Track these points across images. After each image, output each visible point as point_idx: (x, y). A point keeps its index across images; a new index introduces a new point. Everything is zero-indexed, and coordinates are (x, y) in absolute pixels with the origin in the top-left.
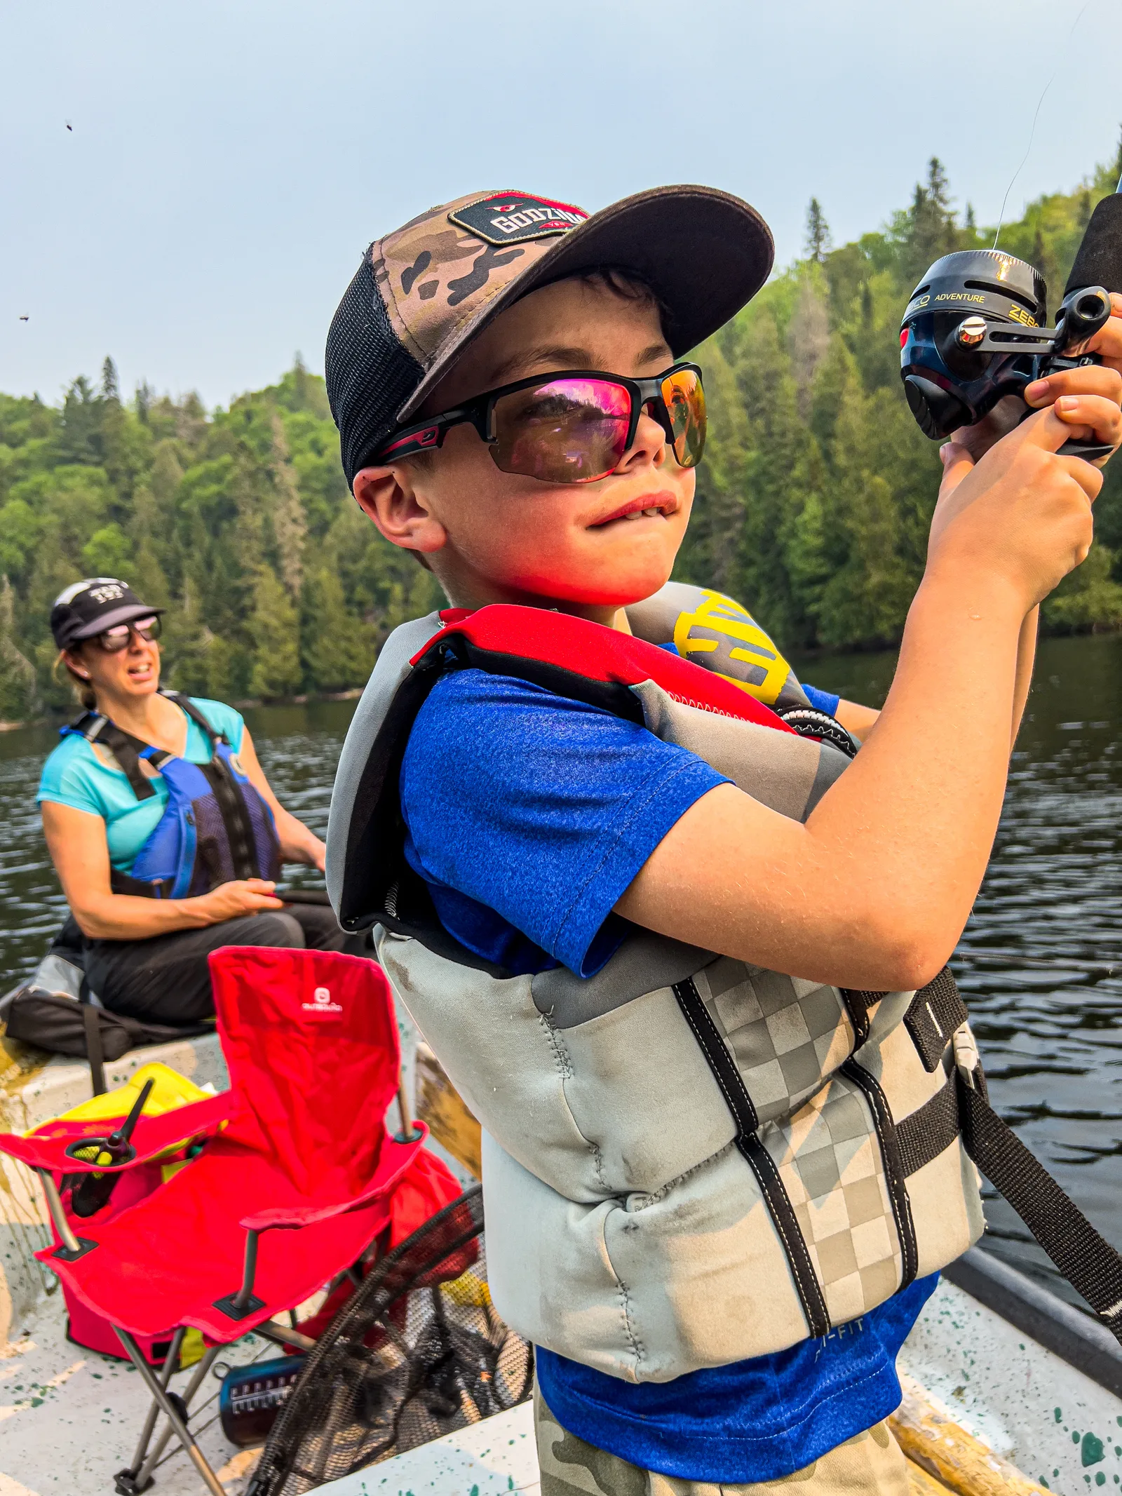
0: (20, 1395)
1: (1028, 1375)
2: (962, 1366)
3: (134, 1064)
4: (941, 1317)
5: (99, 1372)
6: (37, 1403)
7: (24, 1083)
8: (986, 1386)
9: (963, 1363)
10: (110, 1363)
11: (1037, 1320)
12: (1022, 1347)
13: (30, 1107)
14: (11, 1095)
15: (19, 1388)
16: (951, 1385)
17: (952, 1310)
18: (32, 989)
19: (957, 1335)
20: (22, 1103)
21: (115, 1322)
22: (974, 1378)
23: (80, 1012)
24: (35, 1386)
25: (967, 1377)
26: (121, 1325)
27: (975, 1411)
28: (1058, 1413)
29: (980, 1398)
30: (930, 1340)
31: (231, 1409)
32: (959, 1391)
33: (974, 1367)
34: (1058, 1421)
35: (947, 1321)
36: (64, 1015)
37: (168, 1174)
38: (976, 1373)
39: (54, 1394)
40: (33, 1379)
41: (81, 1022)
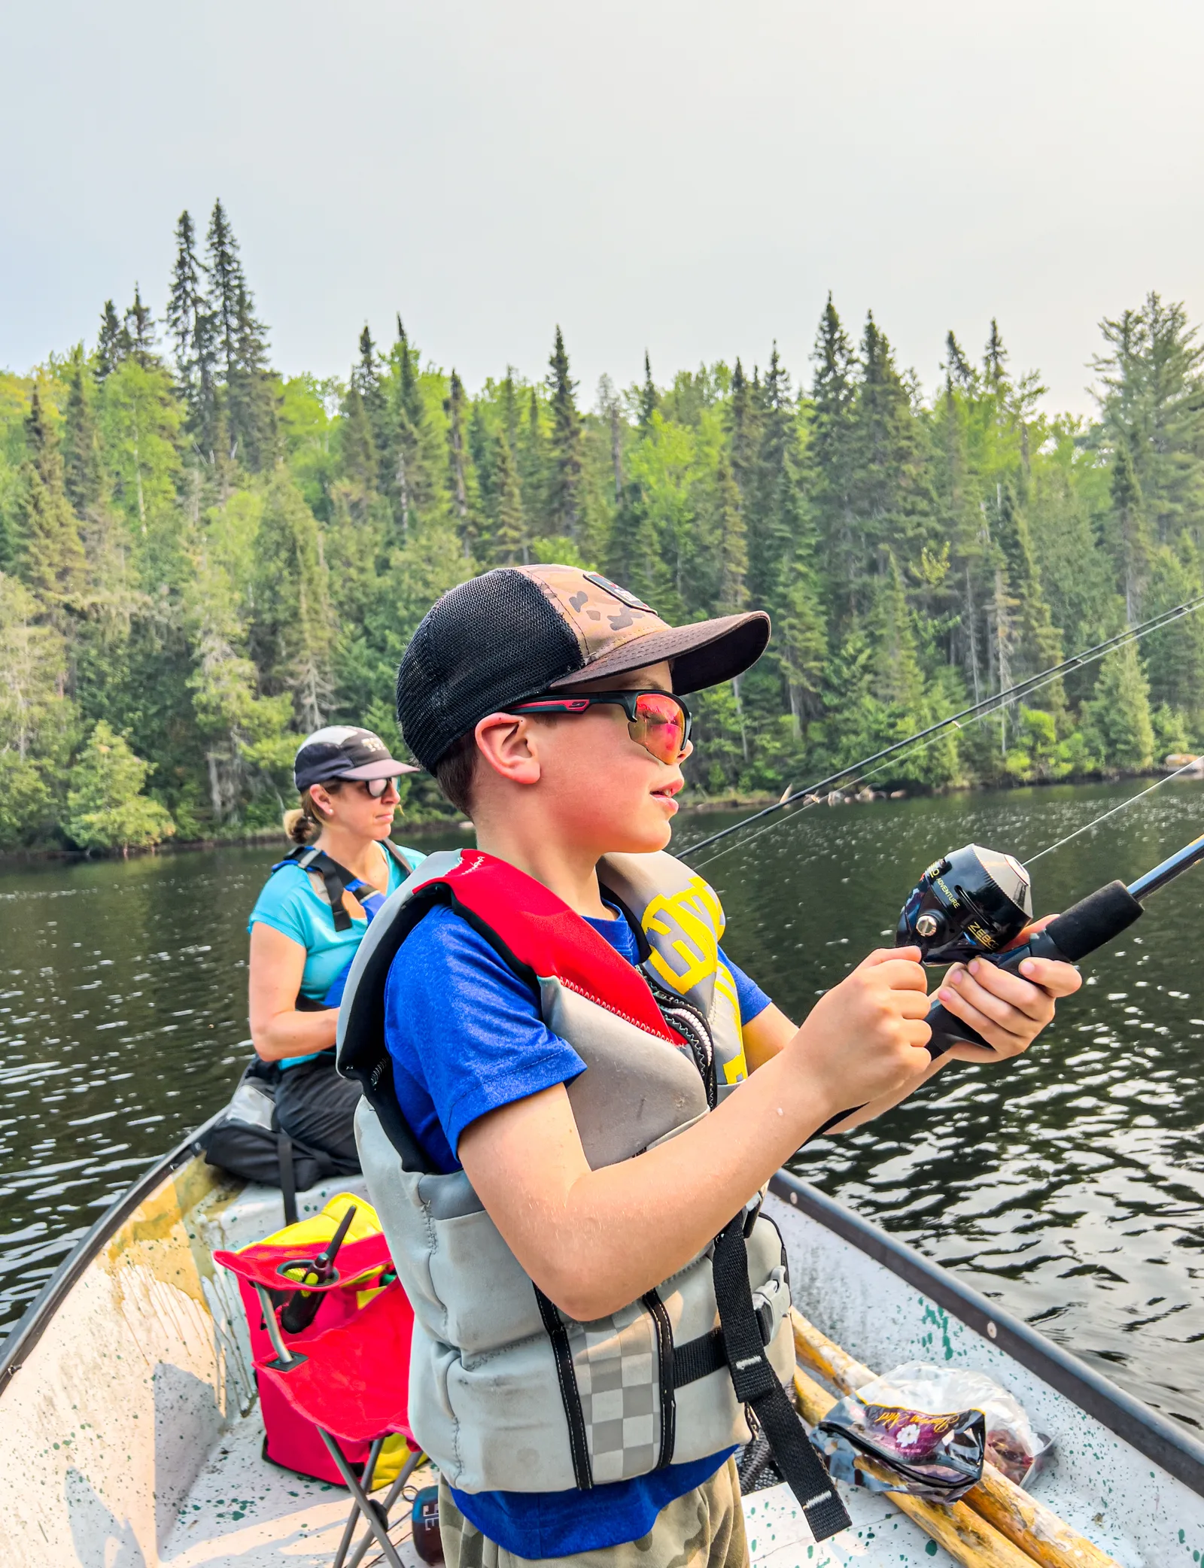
0: (222, 1509)
1: (1157, 1500)
2: (1102, 1494)
3: (323, 1195)
4: (1084, 1449)
5: (295, 1491)
6: (237, 1516)
7: (222, 1209)
8: (1121, 1511)
9: (1102, 1492)
10: (305, 1483)
11: (1164, 1448)
12: (1152, 1475)
13: (228, 1233)
14: (211, 1221)
15: (221, 1502)
16: (1092, 1512)
17: (1094, 1443)
18: (229, 1117)
19: (1099, 1464)
20: (220, 1228)
21: (321, 1426)
22: (1111, 1506)
23: (275, 1142)
24: (234, 1500)
25: (1106, 1505)
26: (326, 1427)
27: (1111, 1535)
28: (1181, 1534)
29: (1116, 1523)
30: (1075, 1471)
31: (423, 1525)
32: (1099, 1517)
33: (1112, 1495)
34: (1182, 1541)
35: (1089, 1452)
36: (260, 1144)
37: (363, 1300)
38: (1114, 1500)
39: (254, 1508)
40: (233, 1494)
41: (275, 1151)
